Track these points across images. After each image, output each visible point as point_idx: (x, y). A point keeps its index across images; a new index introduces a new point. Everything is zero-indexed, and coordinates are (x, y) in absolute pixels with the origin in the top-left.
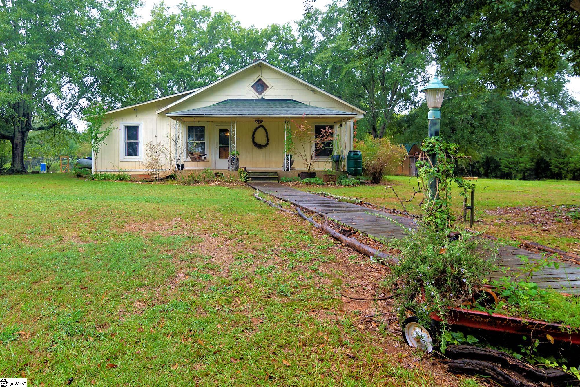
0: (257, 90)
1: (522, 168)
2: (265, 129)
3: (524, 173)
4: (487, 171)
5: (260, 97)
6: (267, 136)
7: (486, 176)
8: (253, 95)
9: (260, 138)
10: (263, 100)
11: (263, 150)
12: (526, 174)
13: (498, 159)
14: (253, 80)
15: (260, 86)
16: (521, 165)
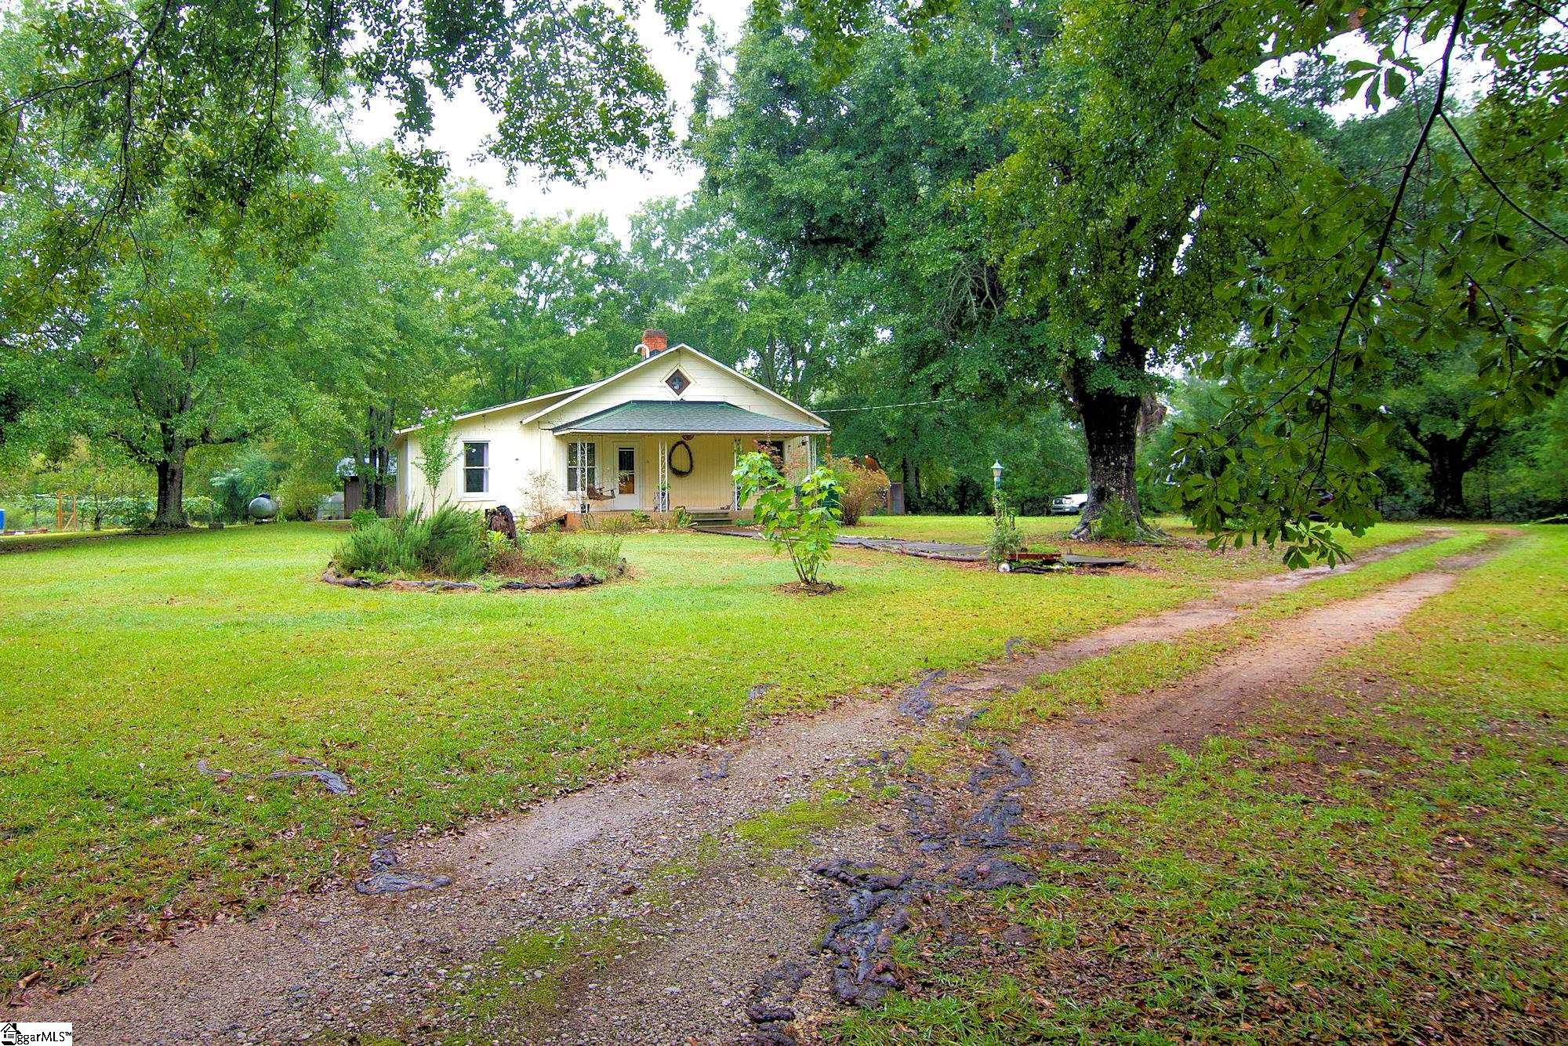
0: (672, 387)
1: (1019, 496)
2: (687, 447)
3: (1022, 505)
4: (961, 504)
5: (678, 398)
6: (691, 458)
7: (962, 511)
8: (668, 394)
9: (682, 463)
10: (682, 402)
11: (685, 480)
12: (1026, 508)
13: (978, 481)
14: (667, 372)
15: (678, 381)
16: (1017, 491)
